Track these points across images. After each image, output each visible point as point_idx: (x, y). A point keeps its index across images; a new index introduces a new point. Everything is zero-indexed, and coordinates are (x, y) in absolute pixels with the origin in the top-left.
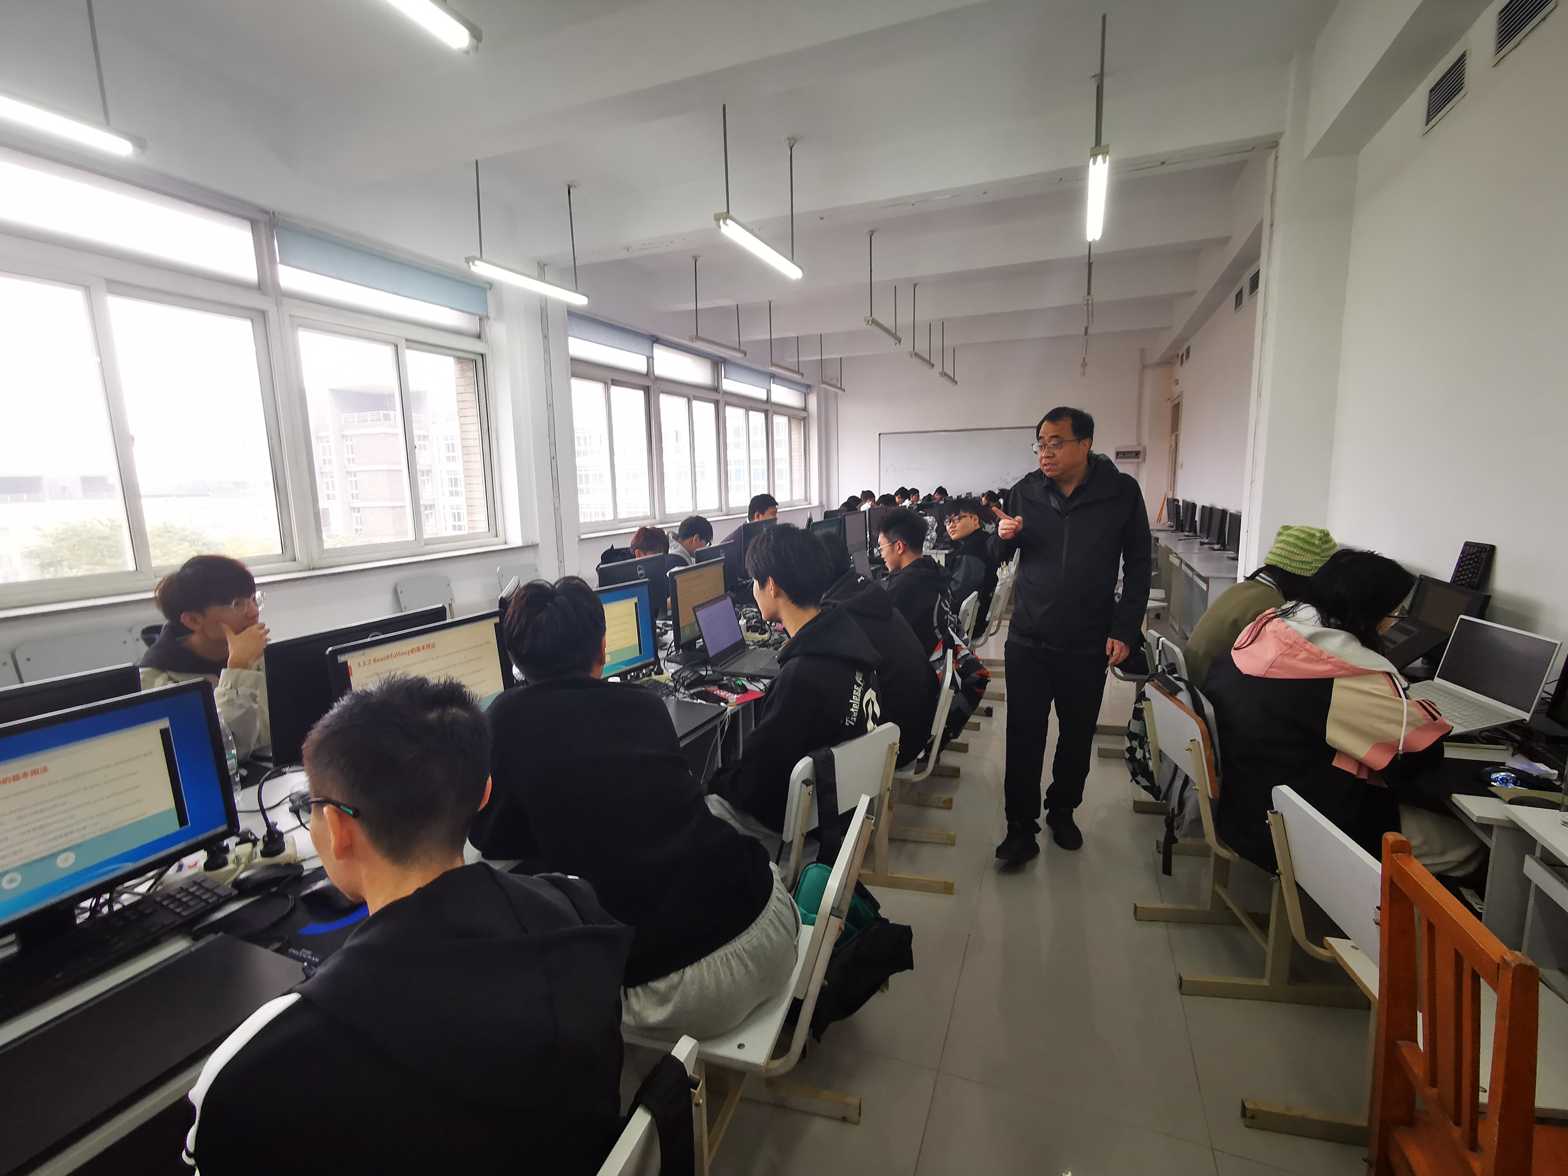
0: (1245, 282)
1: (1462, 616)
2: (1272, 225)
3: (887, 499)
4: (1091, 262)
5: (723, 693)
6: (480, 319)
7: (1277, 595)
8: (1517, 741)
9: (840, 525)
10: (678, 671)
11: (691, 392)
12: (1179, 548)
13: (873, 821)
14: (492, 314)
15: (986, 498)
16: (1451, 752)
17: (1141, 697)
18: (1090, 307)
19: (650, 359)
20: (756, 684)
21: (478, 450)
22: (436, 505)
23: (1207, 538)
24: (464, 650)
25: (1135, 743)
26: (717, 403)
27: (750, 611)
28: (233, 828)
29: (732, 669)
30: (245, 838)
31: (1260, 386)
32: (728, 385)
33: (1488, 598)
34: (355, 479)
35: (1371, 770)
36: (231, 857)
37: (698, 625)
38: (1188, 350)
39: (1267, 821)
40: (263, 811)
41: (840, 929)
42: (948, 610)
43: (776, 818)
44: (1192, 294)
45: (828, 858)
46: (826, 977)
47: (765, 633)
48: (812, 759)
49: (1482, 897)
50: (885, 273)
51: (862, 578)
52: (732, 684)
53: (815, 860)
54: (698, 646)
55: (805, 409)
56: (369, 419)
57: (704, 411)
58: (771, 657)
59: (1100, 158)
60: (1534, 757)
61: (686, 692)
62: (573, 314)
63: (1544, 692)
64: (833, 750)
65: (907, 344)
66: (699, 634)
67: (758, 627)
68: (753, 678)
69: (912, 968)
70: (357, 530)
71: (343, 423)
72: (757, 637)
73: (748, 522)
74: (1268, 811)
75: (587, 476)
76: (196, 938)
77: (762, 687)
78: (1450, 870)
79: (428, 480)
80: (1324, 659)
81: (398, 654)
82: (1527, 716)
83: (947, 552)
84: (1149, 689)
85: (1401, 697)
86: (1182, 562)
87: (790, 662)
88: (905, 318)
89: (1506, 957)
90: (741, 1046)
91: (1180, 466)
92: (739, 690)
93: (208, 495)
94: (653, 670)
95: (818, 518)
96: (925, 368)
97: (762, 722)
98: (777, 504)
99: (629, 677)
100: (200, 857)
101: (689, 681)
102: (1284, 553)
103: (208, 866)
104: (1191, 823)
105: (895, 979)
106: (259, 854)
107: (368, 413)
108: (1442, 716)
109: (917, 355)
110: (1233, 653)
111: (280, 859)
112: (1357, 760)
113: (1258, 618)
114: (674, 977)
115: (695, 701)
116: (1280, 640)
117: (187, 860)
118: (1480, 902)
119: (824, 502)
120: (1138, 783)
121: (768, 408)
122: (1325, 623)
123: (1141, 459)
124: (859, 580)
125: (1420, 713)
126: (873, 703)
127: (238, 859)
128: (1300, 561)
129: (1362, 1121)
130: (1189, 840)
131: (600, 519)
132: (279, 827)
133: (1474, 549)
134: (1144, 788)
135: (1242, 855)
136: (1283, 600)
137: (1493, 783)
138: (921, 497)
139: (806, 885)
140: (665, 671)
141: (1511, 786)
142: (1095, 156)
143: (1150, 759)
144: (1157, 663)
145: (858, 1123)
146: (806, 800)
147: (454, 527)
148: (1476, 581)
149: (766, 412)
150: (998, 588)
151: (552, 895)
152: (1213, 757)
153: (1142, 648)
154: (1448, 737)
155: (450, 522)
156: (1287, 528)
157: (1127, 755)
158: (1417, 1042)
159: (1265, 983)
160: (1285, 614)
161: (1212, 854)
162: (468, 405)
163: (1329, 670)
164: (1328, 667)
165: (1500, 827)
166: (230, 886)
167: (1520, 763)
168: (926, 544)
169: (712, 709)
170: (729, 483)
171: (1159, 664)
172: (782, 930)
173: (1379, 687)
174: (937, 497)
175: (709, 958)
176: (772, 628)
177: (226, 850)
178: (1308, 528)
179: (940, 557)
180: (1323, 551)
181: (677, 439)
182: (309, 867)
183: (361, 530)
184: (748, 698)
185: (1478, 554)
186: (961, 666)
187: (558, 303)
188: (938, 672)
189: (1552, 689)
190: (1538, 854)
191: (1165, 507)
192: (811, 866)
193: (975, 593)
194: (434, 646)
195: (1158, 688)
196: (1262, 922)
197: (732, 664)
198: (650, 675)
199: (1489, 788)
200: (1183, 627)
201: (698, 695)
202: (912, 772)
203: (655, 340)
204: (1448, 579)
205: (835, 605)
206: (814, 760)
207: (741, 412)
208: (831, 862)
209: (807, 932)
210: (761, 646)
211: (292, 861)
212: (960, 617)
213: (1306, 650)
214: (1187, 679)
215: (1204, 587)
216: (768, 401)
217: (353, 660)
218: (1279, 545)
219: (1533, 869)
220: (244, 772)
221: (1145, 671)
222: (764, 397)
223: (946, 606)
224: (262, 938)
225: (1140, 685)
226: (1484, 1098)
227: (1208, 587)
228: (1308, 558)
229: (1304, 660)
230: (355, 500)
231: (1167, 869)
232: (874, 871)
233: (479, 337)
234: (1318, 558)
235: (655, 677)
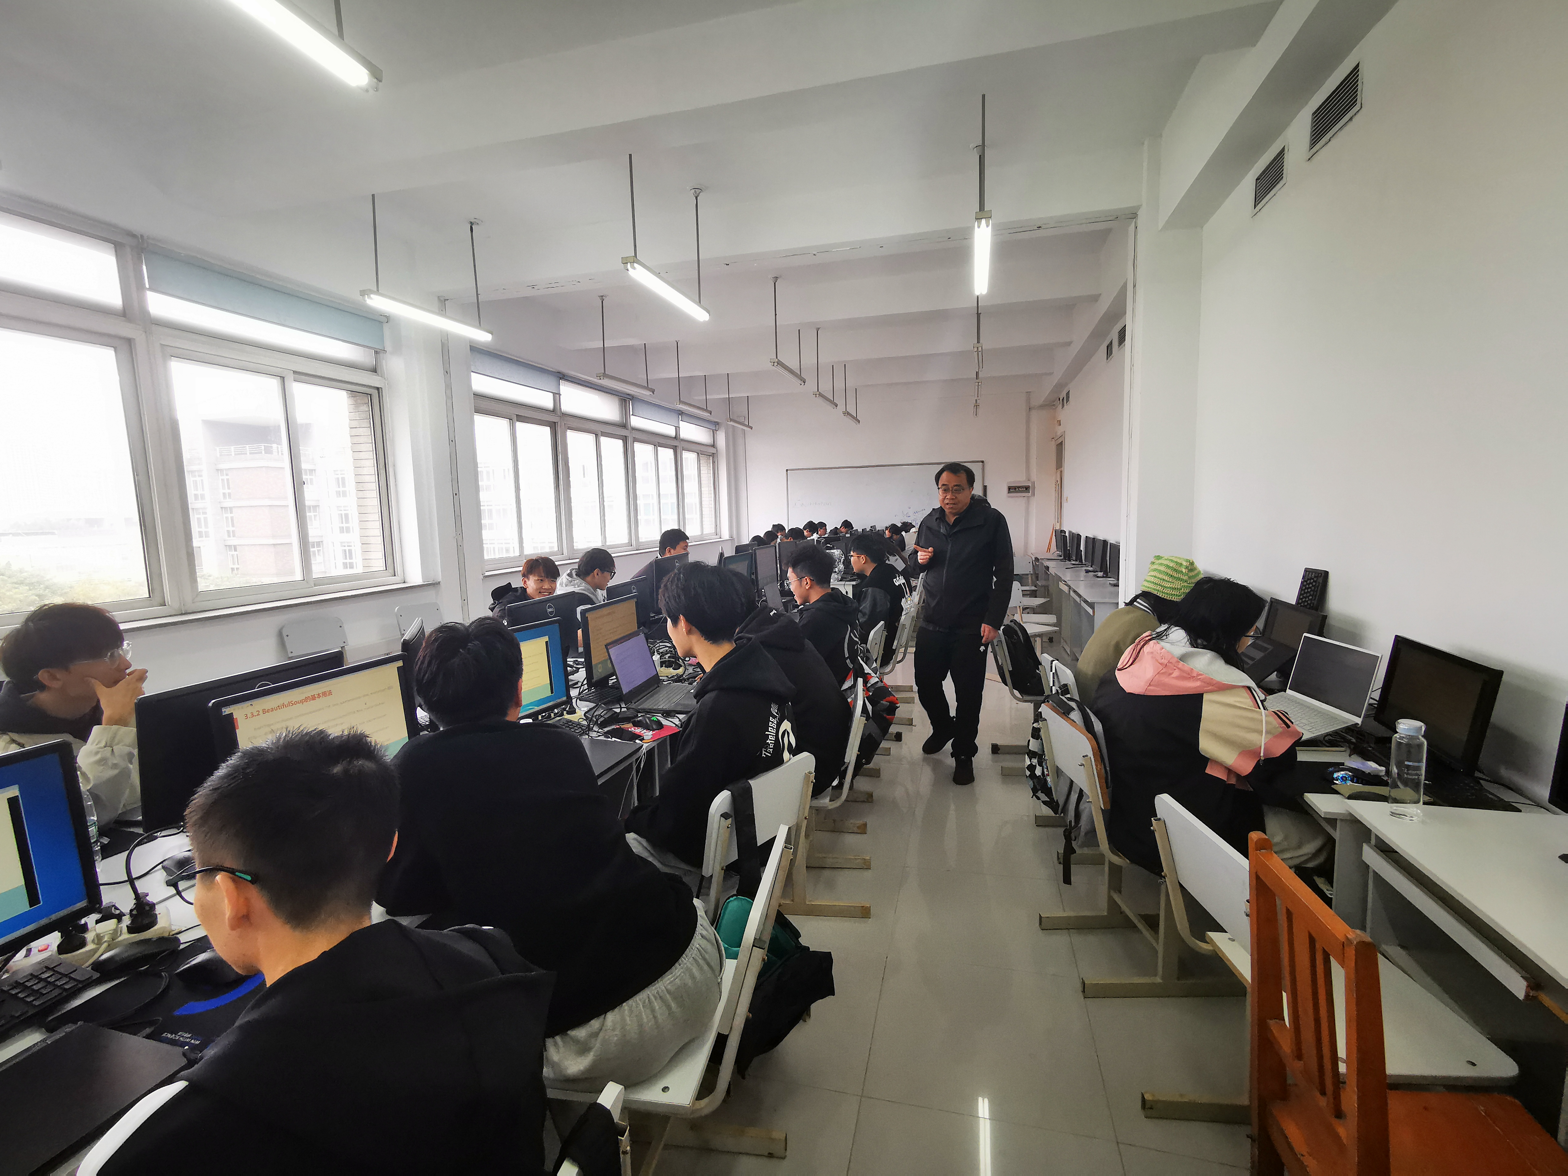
0: (1114, 336)
1: (1305, 634)
2: (1135, 286)
3: (796, 533)
4: (979, 312)
5: (638, 730)
6: (376, 352)
7: (1153, 619)
8: (1353, 743)
9: (752, 561)
10: (591, 709)
11: (599, 428)
12: (1067, 576)
13: (792, 850)
14: (388, 346)
15: (889, 532)
16: (1303, 756)
17: (1038, 717)
18: (980, 353)
19: (557, 395)
20: (670, 719)
21: (374, 486)
22: (324, 542)
23: (1092, 567)
24: (364, 696)
25: (1035, 761)
26: (625, 439)
27: (663, 646)
28: (94, 903)
29: (647, 705)
30: (108, 914)
31: (1131, 429)
32: (636, 422)
33: (1325, 618)
34: (232, 515)
35: (1238, 776)
36: (89, 936)
37: (611, 662)
38: (1068, 394)
39: (1152, 828)
40: (131, 881)
41: (763, 960)
42: (858, 640)
43: (695, 856)
44: (1069, 344)
45: (749, 890)
46: (751, 1009)
47: (679, 668)
48: (730, 793)
49: (1331, 883)
50: (789, 317)
51: (774, 611)
52: (648, 721)
53: (735, 893)
54: (611, 682)
55: (713, 446)
56: (248, 453)
57: (613, 447)
58: (686, 691)
59: (983, 221)
60: (1366, 756)
61: (600, 730)
62: (475, 349)
63: (1371, 698)
64: (751, 782)
65: (811, 385)
66: (612, 671)
67: (673, 661)
68: (668, 714)
69: (834, 995)
70: (233, 569)
71: (218, 456)
72: (671, 672)
73: (660, 557)
74: (1152, 819)
75: (490, 511)
76: (51, 1030)
77: (677, 722)
78: (1306, 861)
79: (315, 516)
80: (1195, 677)
81: (291, 704)
82: (1359, 721)
83: (854, 583)
84: (1044, 709)
85: (1260, 709)
86: (1070, 589)
87: (707, 697)
88: (809, 359)
89: (1349, 936)
90: (665, 1089)
91: (1065, 499)
92: (654, 727)
93: (53, 534)
94: (564, 709)
95: (729, 552)
96: (829, 407)
97: (680, 758)
98: (688, 539)
99: (540, 717)
100: (54, 939)
101: (602, 719)
102: (1156, 581)
103: (63, 949)
104: (1086, 834)
105: (817, 1007)
106: (125, 930)
107: (247, 446)
108: (1294, 723)
109: (821, 395)
110: (1117, 673)
111: (151, 934)
112: (1225, 767)
113: (1137, 641)
114: (595, 1024)
115: (609, 739)
116: (1157, 660)
117: (36, 945)
118: (1331, 889)
119: (735, 537)
120: (1038, 798)
121: (676, 444)
122: (1194, 644)
123: (1030, 493)
124: (772, 614)
125: (1276, 722)
126: (788, 733)
127: (99, 939)
128: (1170, 588)
129: (1244, 1100)
130: (1086, 851)
131: (505, 555)
132: (149, 898)
133: (1312, 574)
134: (1044, 803)
135: (1132, 861)
136: (1158, 623)
137: (1335, 782)
138: (828, 531)
139: (727, 918)
140: (577, 710)
141: (1349, 783)
142: (979, 219)
143: (1048, 775)
144: (1051, 685)
145: (784, 1158)
146: (725, 834)
147: (345, 566)
148: (1315, 602)
149: (675, 448)
150: (903, 617)
151: (467, 948)
152: (1103, 771)
153: (1037, 671)
154: (1300, 743)
155: (340, 560)
156: (1158, 557)
157: (1028, 773)
158: (1284, 1020)
159: (1158, 980)
160: (1159, 636)
161: (1107, 860)
162: (361, 440)
163: (1198, 687)
164: (1198, 684)
165: (1342, 820)
166: (90, 968)
167: (1355, 762)
168: (834, 576)
169: (627, 747)
170: (639, 517)
171: (1053, 686)
172: (706, 967)
173: (1239, 699)
174: (843, 530)
175: (630, 1002)
176: (686, 662)
177: (85, 928)
178: (1176, 557)
179: (847, 589)
180: (1190, 578)
181: (584, 474)
182: (185, 938)
183: (237, 569)
184: (664, 733)
185: (1315, 579)
186: (871, 694)
187: (460, 339)
188: (849, 700)
189: (1377, 695)
190: (1373, 841)
191: (1054, 537)
192: (731, 899)
193: (882, 622)
194: (330, 693)
195: (1053, 709)
196: (1152, 922)
197: (648, 699)
198: (562, 715)
199: (1332, 786)
200: (1075, 650)
201: (612, 733)
202: (827, 800)
203: (562, 377)
204: (1293, 601)
205: (749, 639)
206: (732, 793)
207: (650, 448)
208: (752, 896)
209: (730, 965)
210: (676, 681)
211: (166, 935)
212: (868, 646)
213: (1179, 668)
214: (1077, 698)
215: (1090, 611)
216: (676, 437)
217: (238, 712)
218: (1153, 573)
219: (1370, 856)
220: (106, 840)
221: (1042, 692)
222: (673, 434)
223: (856, 637)
224: (131, 1026)
225: (1037, 706)
226: (1342, 1068)
227: (1094, 612)
228: (1178, 584)
229: (1177, 678)
230: (232, 538)
231: (1067, 880)
232: (793, 901)
233: (374, 370)
234: (1186, 584)
235: (567, 716)
